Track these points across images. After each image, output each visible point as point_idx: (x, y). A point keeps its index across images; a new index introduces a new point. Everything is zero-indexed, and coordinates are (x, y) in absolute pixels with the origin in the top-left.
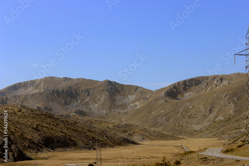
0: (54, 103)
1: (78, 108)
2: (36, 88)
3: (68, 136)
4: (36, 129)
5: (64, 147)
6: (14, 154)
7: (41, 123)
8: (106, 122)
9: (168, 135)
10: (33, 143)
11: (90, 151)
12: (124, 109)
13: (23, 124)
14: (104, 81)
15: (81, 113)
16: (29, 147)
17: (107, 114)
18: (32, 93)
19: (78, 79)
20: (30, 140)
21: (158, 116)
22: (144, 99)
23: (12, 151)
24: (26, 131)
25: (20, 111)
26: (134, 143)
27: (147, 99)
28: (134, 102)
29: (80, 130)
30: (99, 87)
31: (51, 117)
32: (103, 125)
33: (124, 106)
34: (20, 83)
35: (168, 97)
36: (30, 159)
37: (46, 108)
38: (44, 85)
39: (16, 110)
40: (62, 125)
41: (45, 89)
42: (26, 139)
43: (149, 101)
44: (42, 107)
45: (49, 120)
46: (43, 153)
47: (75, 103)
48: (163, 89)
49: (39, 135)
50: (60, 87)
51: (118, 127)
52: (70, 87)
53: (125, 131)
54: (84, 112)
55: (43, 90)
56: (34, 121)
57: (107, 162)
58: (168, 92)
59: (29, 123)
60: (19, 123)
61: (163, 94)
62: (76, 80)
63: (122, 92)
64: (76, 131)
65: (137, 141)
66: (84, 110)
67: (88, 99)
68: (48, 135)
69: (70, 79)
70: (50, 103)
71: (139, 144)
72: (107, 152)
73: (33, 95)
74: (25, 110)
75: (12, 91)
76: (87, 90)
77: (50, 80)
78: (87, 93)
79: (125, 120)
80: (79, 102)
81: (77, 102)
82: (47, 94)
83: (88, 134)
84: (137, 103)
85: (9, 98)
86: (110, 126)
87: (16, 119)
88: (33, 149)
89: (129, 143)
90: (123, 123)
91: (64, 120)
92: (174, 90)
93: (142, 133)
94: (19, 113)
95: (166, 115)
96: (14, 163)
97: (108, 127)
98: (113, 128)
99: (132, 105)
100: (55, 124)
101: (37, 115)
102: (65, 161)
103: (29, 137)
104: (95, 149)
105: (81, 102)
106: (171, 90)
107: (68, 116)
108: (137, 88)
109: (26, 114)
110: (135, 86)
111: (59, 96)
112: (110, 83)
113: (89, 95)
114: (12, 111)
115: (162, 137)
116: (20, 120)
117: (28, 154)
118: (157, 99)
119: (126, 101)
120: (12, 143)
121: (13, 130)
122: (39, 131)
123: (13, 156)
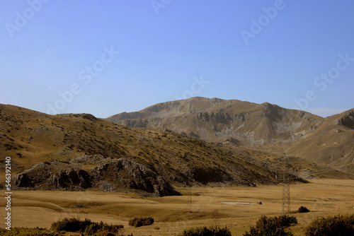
0: (202, 129)
1: (231, 136)
2: (181, 110)
3: (222, 169)
4: (185, 159)
5: (218, 181)
6: (160, 187)
7: (189, 151)
8: (265, 154)
9: (343, 173)
10: (182, 175)
11: (249, 188)
12: (286, 139)
13: (169, 152)
14: (263, 104)
15: (234, 141)
16: (176, 179)
17: (265, 144)
18: (176, 115)
19: (231, 101)
20: (177, 171)
21: (330, 149)
22: (312, 127)
23: (158, 184)
24: (172, 160)
25: (165, 136)
26: (301, 181)
27: (316, 128)
28: (299, 130)
29: (236, 161)
30: (257, 110)
31: (201, 144)
32: (262, 156)
33: (286, 135)
34: (162, 104)
35: (342, 126)
36: (178, 194)
37: (192, 134)
38: (190, 107)
39: (160, 134)
40: (214, 155)
41: (191, 112)
42: (173, 169)
43: (318, 130)
44: (188, 133)
45: (199, 148)
46: (193, 188)
47: (227, 130)
48: (337, 116)
49: (188, 165)
50: (209, 111)
51: (281, 161)
52: (221, 110)
53: (289, 166)
54: (238, 141)
55: (188, 112)
56: (182, 148)
57: (275, 202)
58: (342, 119)
59: (176, 151)
60: (165, 151)
61: (336, 121)
62: (228, 101)
63: (284, 119)
64: (232, 162)
65: (304, 178)
66: (238, 138)
67: (243, 125)
68: (199, 166)
69: (221, 100)
70: (198, 129)
71: (308, 182)
72: (270, 190)
73: (177, 118)
74: (171, 136)
75: (153, 113)
76: (242, 115)
77: (197, 101)
78: (241, 117)
79: (288, 152)
80: (232, 128)
81: (229, 128)
82: (194, 117)
83: (246, 167)
84: (303, 132)
85: (149, 121)
86: (271, 158)
87: (161, 145)
88: (182, 182)
89: (295, 180)
90: (287, 156)
91: (217, 148)
92: (351, 117)
93: (311, 169)
94: (164, 139)
95: (340, 147)
96: (159, 198)
97: (268, 160)
98: (274, 161)
99: (297, 134)
100: (207, 154)
101: (185, 142)
102: (222, 199)
103: (175, 168)
104: (255, 186)
105: (234, 129)
106: (347, 117)
107: (220, 144)
108: (303, 113)
109: (173, 140)
110: (301, 112)
111: (208, 121)
112: (270, 106)
113: (244, 120)
114: (156, 136)
115: (336, 174)
116: (165, 147)
117: (176, 187)
118: (329, 129)
119: (289, 129)
120: (158, 174)
121: (158, 159)
122: (187, 160)
123: (159, 190)
